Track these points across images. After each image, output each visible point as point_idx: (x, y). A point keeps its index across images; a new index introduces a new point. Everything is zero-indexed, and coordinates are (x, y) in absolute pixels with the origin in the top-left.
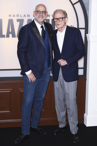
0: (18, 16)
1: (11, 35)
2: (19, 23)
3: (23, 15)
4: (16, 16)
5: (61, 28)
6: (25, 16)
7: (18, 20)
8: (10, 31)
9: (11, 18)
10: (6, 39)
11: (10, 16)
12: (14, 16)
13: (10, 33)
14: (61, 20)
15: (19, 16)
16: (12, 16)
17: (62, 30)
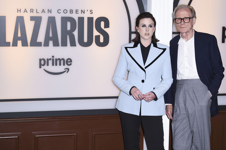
0: (32, 11)
1: (19, 43)
2: (33, 23)
3: (40, 11)
4: (28, 10)
5: (186, 33)
6: (43, 11)
7: (32, 18)
8: (19, 35)
10: (11, 48)
11: (19, 11)
12: (25, 11)
13: (19, 39)
14: (187, 21)
15: (35, 11)
16: (22, 11)
17: (187, 35)
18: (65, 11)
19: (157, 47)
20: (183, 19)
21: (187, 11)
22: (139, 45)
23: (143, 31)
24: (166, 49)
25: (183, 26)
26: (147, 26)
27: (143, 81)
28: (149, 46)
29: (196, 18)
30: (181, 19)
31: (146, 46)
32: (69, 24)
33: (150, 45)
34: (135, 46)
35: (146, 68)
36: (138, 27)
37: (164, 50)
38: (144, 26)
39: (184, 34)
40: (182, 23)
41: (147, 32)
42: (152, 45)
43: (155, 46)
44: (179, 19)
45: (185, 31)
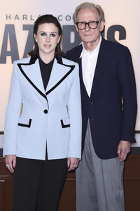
0: (25, 17)
1: (9, 59)
2: (26, 33)
4: (21, 17)
5: (92, 42)
7: (25, 27)
8: (9, 49)
9: (10, 22)
11: (8, 17)
12: (17, 17)
13: (9, 54)
15: (29, 18)
16: (13, 17)
17: (92, 46)
18: (68, 18)
19: (62, 64)
20: (88, 23)
21: (94, 11)
22: (37, 61)
23: (42, 41)
24: (74, 66)
25: (88, 33)
26: (48, 34)
27: (46, 112)
28: (52, 63)
29: (104, 21)
30: (86, 23)
31: (47, 62)
32: (72, 35)
33: (53, 60)
34: (32, 62)
35: (47, 93)
36: (36, 34)
37: (73, 67)
38: (44, 34)
39: (89, 44)
40: (87, 29)
41: (48, 44)
42: (56, 61)
43: (60, 62)
44: (83, 23)
45: (90, 40)
